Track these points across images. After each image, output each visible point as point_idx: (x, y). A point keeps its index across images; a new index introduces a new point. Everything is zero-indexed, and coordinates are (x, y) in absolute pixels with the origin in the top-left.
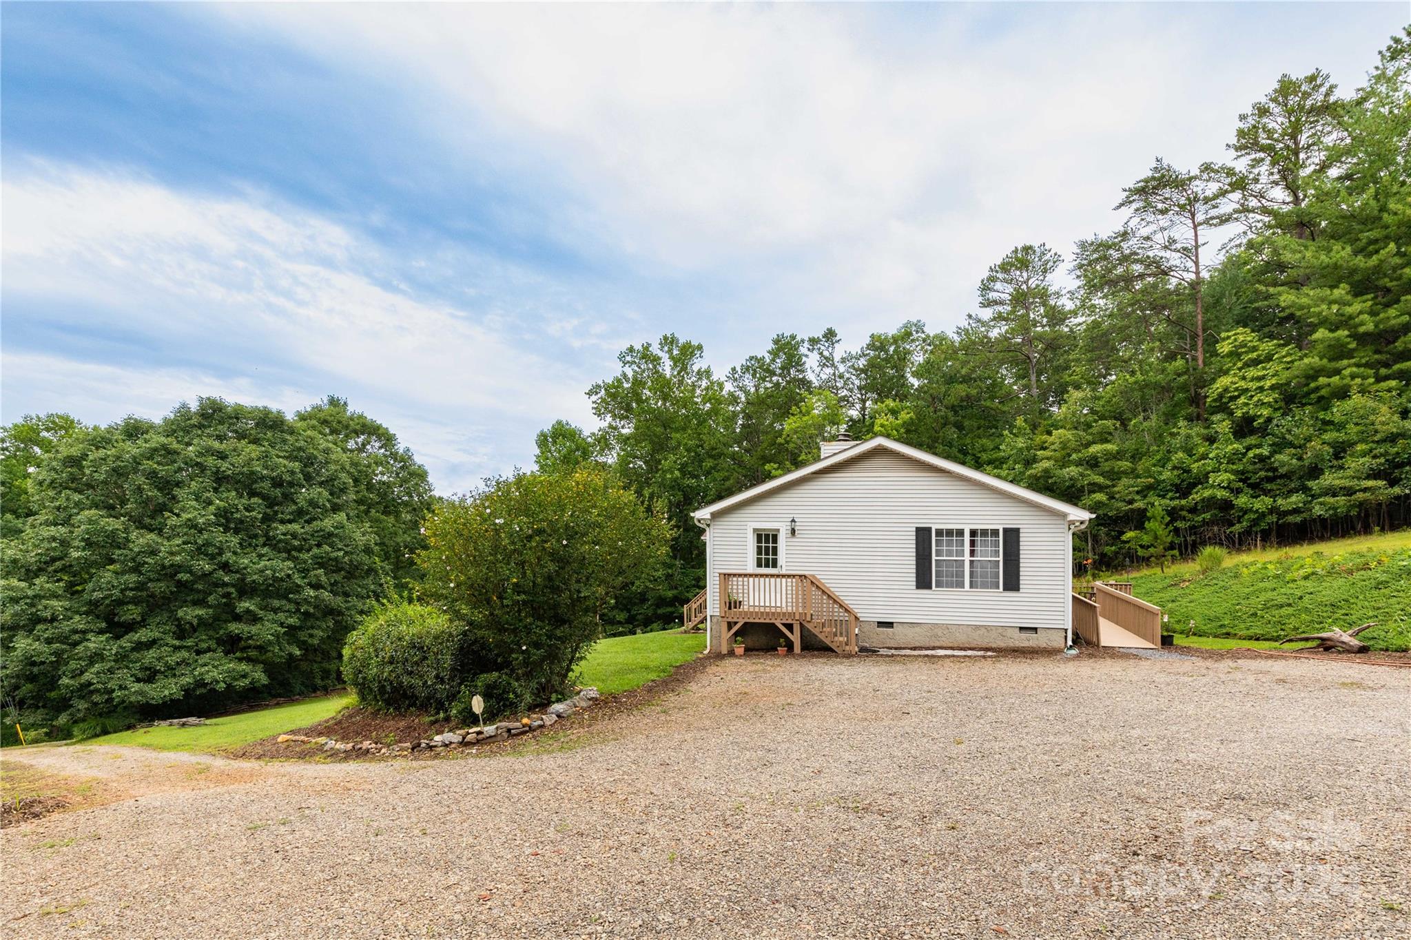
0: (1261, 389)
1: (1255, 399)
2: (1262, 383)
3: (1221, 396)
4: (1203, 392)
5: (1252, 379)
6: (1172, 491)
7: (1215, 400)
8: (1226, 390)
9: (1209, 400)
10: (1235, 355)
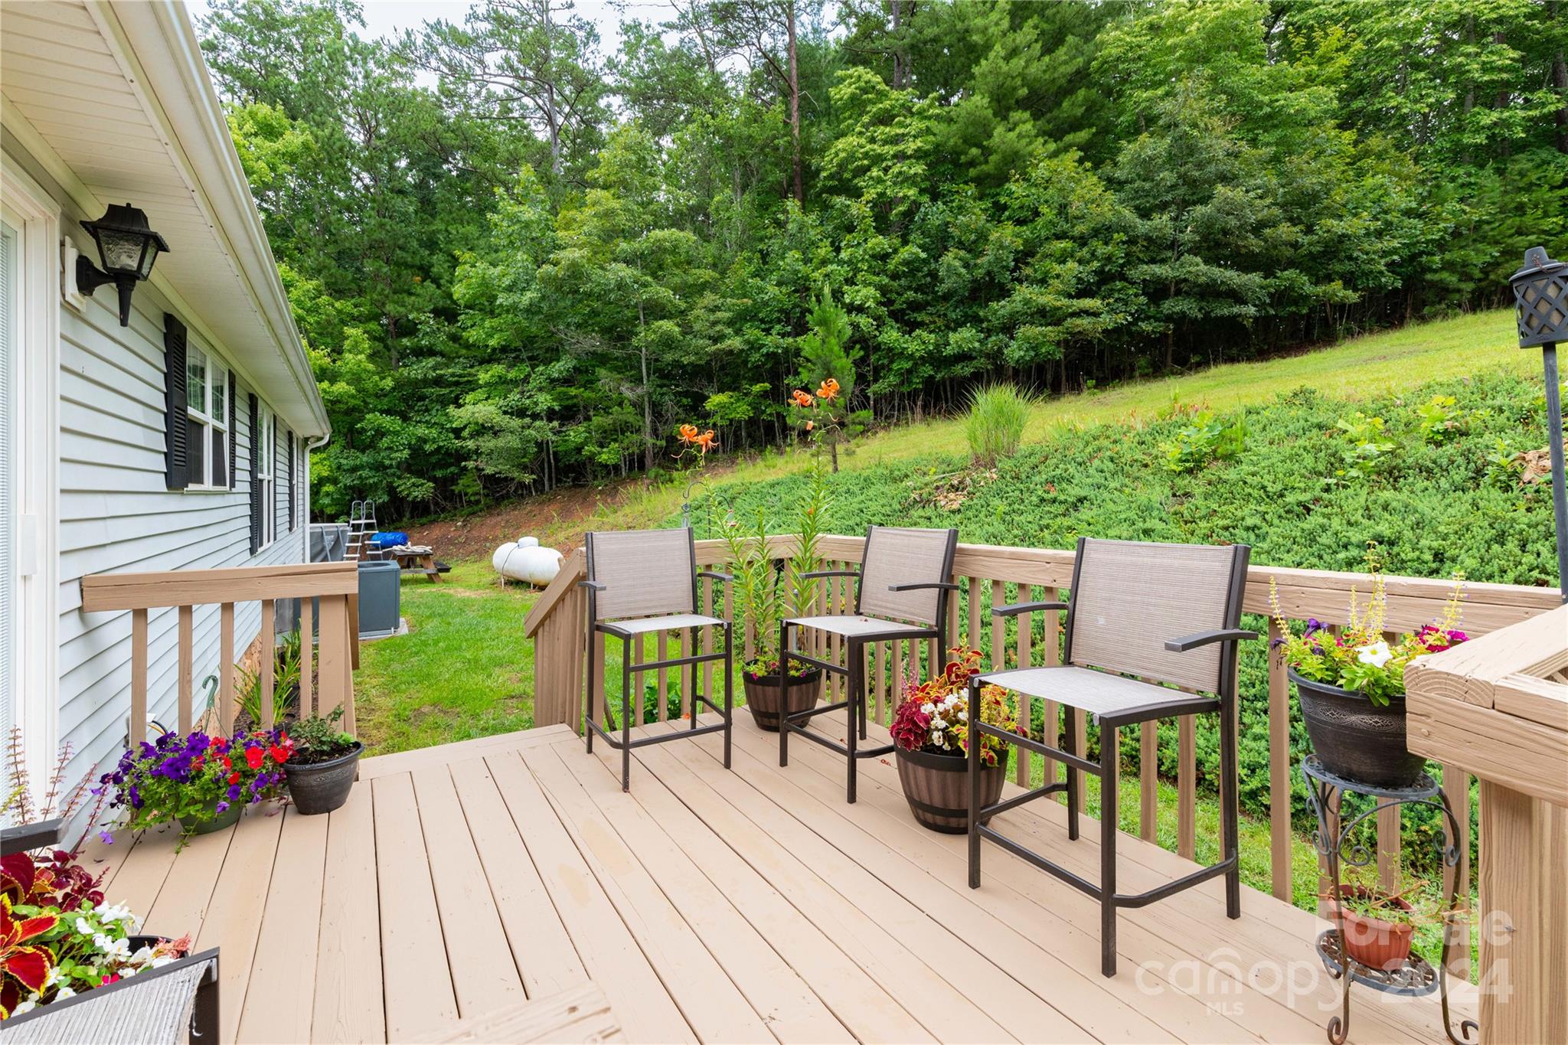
0: (901, 156)
1: (896, 170)
2: (901, 147)
3: (842, 166)
4: (815, 162)
5: (885, 142)
6: (779, 321)
7: (831, 177)
8: (851, 157)
9: (824, 174)
10: (856, 104)
